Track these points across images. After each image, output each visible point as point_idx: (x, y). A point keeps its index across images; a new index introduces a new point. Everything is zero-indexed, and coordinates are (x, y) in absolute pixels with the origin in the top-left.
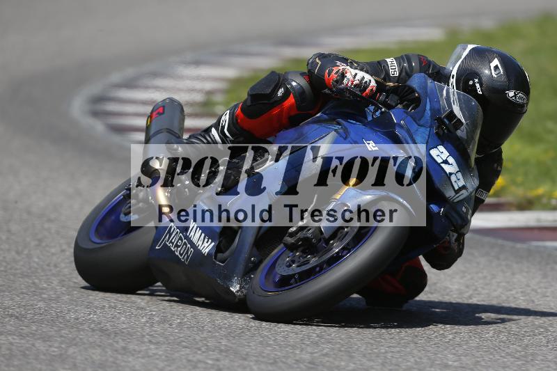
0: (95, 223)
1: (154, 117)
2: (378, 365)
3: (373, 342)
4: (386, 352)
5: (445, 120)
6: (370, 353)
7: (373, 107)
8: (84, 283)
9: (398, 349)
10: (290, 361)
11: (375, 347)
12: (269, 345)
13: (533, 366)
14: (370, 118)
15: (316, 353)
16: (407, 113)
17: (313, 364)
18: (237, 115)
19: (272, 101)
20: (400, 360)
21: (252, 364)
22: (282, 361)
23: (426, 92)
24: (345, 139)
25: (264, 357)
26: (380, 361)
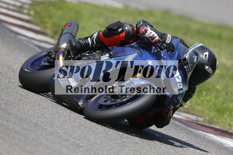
0: (31, 62)
1: (66, 27)
2: (62, 133)
3: (63, 123)
4: (67, 129)
5: (182, 61)
6: (60, 127)
7: (155, 47)
8: (20, 85)
9: (72, 128)
10: (28, 121)
11: (63, 125)
12: (21, 112)
13: (124, 151)
14: (152, 52)
15: (39, 121)
16: (168, 54)
17: (37, 125)
18: (100, 35)
19: (116, 32)
20: (72, 133)
21: (12, 118)
22: (24, 120)
23: (177, 47)
24: (140, 57)
25: (17, 116)
26: (64, 131)
